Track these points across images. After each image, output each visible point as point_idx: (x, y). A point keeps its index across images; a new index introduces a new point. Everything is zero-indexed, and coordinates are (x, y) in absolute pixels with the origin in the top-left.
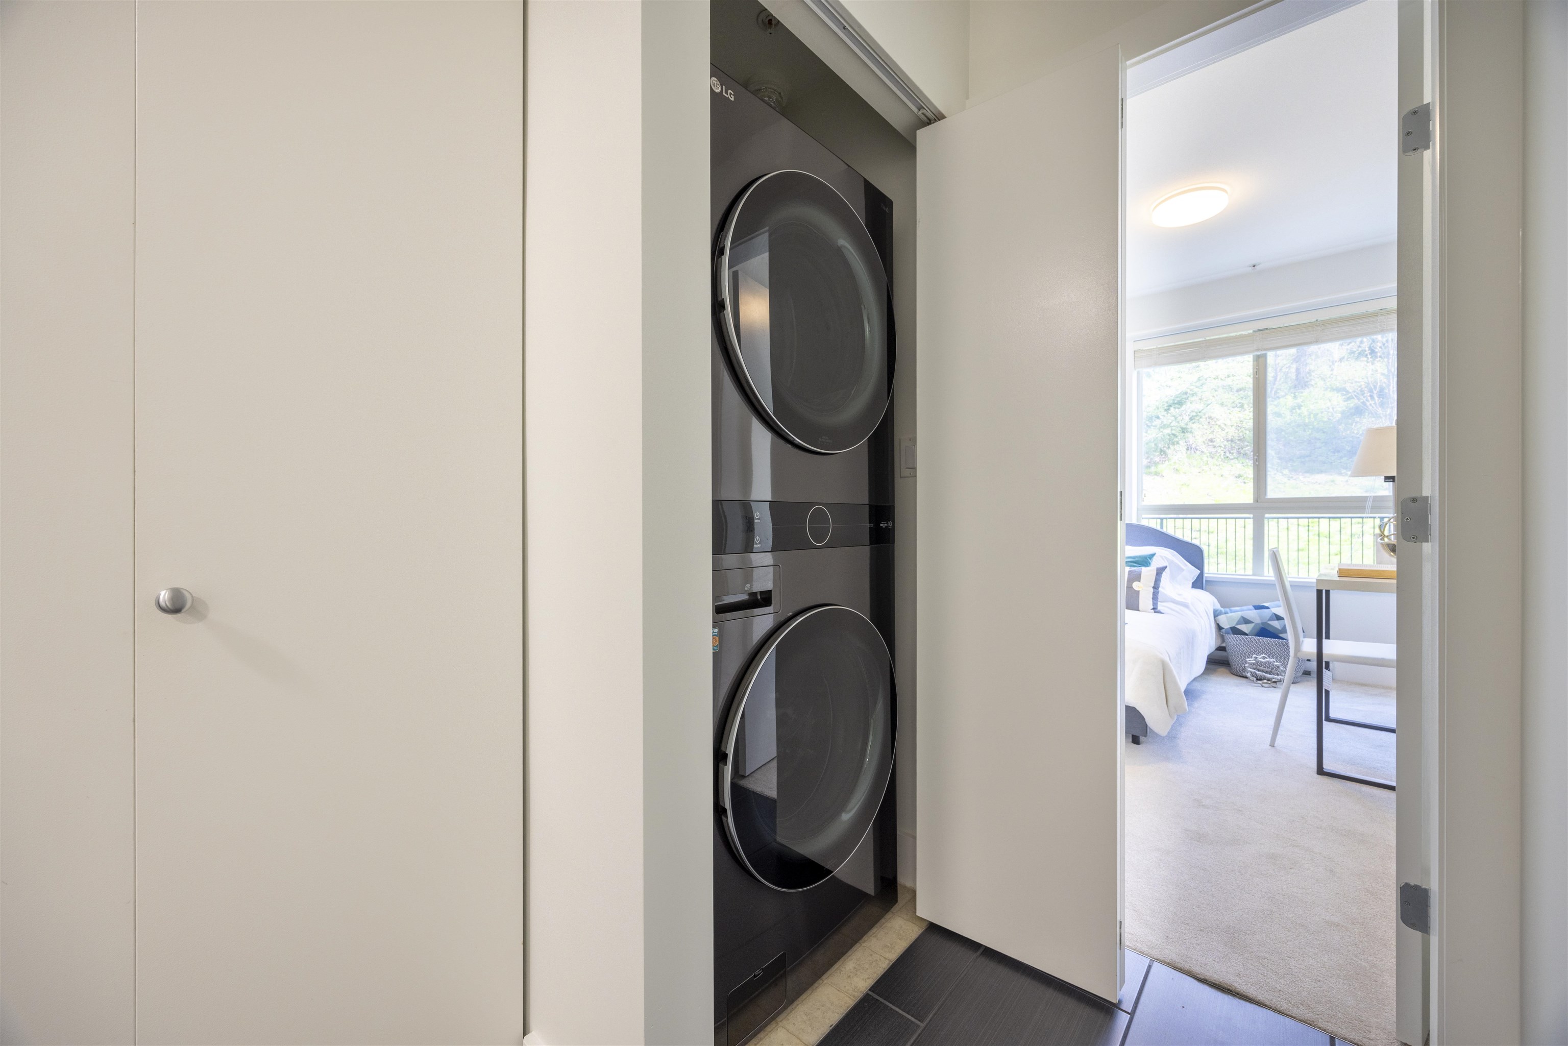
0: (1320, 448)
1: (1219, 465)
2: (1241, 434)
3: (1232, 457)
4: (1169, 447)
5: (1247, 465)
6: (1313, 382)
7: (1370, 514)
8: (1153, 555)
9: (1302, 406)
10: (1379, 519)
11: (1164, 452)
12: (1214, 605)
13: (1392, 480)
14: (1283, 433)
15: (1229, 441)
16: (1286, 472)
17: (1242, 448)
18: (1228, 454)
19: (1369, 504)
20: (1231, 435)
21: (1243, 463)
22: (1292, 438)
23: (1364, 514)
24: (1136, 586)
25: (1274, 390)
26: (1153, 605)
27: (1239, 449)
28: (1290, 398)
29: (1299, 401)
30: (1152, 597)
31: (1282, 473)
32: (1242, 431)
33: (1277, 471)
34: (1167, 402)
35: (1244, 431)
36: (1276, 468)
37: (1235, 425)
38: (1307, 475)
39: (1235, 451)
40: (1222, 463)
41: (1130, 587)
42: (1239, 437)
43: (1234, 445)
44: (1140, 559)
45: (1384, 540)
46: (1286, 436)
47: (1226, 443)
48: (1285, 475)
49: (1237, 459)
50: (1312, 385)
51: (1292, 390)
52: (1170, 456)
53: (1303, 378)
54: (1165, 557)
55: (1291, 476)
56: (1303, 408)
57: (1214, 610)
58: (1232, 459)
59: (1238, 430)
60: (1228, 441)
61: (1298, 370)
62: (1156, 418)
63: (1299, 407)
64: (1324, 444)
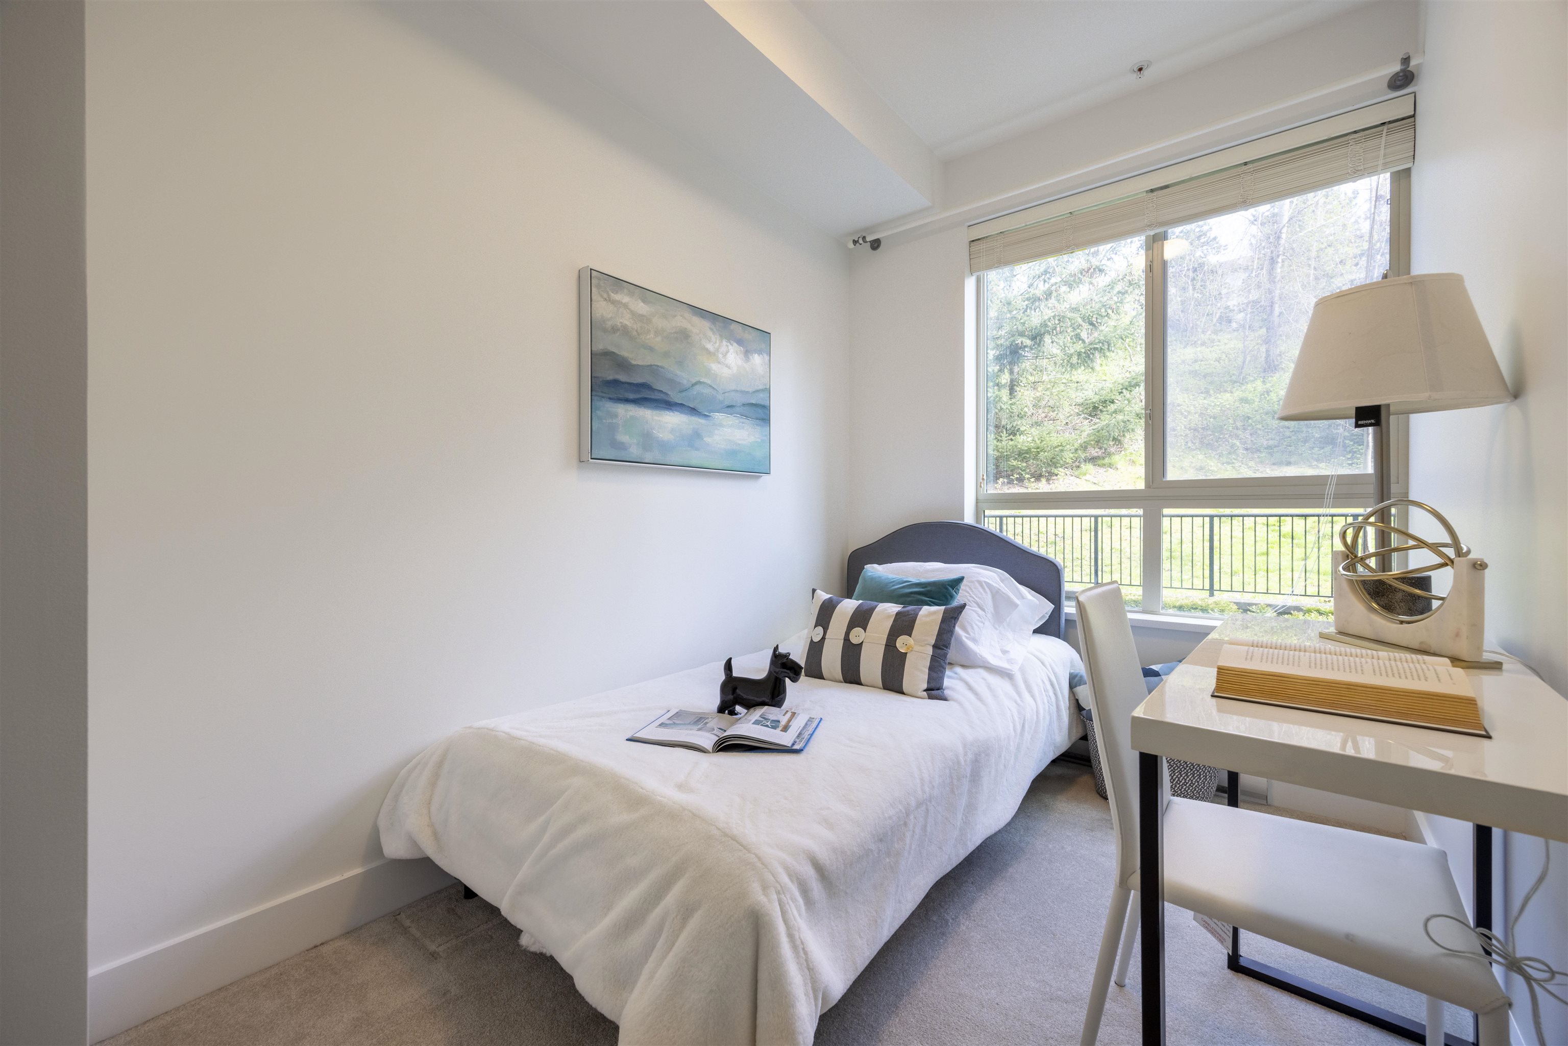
0: (1290, 437)
1: (1180, 456)
2: (1205, 422)
3: (1194, 448)
4: (1124, 435)
5: (1211, 456)
6: (1283, 366)
7: (1333, 507)
8: (961, 580)
9: (1271, 391)
10: (1352, 518)
11: (1119, 441)
12: (1072, 665)
13: (1373, 421)
14: (1250, 421)
15: (1192, 429)
16: (1252, 464)
17: (1205, 438)
18: (1190, 444)
19: (1331, 490)
20: (1194, 423)
21: (1205, 454)
22: (1259, 426)
23: (1322, 507)
24: (902, 643)
25: (1243, 375)
26: (928, 682)
27: (1202, 438)
28: (1259, 383)
29: (1268, 385)
30: (928, 664)
31: (1247, 465)
32: (1206, 419)
33: (1242, 463)
34: (1122, 384)
35: (1208, 419)
36: (1241, 459)
37: (1199, 411)
38: (1275, 467)
39: (1197, 441)
40: (1182, 453)
41: (890, 645)
42: (1202, 425)
43: (1197, 434)
44: (933, 589)
45: (1355, 571)
46: (1253, 424)
47: (1188, 432)
48: (1250, 467)
49: (1200, 450)
50: (1282, 369)
51: (1262, 375)
52: (1126, 446)
53: (1273, 361)
54: (985, 582)
55: (1257, 468)
56: (1272, 394)
57: (1071, 674)
58: (1194, 450)
59: (1202, 418)
60: (1190, 429)
61: (1267, 351)
62: (1110, 402)
63: (1268, 392)
64: (1293, 433)
